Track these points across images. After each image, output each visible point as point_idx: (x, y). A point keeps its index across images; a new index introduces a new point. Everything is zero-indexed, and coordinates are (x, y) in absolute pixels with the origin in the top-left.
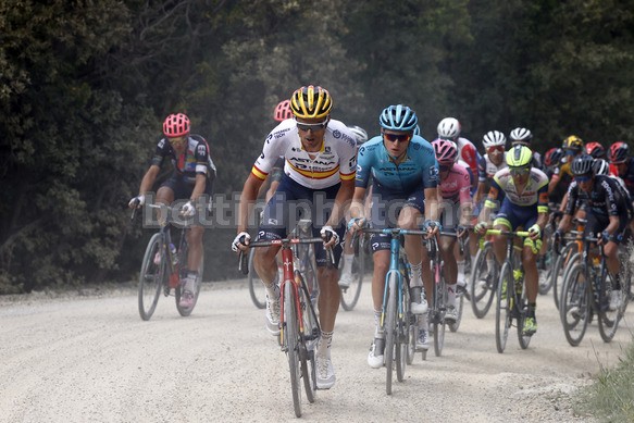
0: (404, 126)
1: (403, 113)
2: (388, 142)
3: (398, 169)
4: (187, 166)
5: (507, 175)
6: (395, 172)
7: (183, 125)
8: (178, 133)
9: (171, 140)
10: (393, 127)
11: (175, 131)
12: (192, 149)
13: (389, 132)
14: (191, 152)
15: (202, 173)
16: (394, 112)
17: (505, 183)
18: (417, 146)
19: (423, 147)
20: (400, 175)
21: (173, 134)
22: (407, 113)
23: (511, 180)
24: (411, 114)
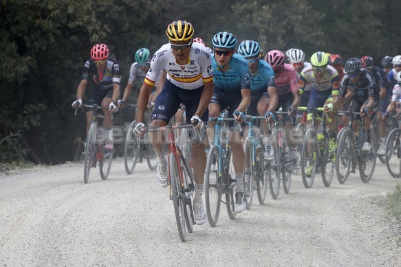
0: (228, 45)
1: (227, 37)
2: (217, 56)
3: (225, 76)
4: (105, 78)
5: (309, 71)
6: (222, 77)
7: (104, 52)
8: (101, 58)
9: (96, 62)
10: (220, 45)
11: (99, 56)
12: (109, 67)
13: (217, 49)
14: (108, 69)
15: (117, 83)
16: (221, 36)
17: (309, 76)
18: (237, 60)
19: (241, 61)
20: (226, 80)
21: (97, 58)
22: (230, 37)
23: (312, 74)
24: (233, 38)
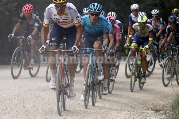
6: (93, 28)
18: (101, 19)
